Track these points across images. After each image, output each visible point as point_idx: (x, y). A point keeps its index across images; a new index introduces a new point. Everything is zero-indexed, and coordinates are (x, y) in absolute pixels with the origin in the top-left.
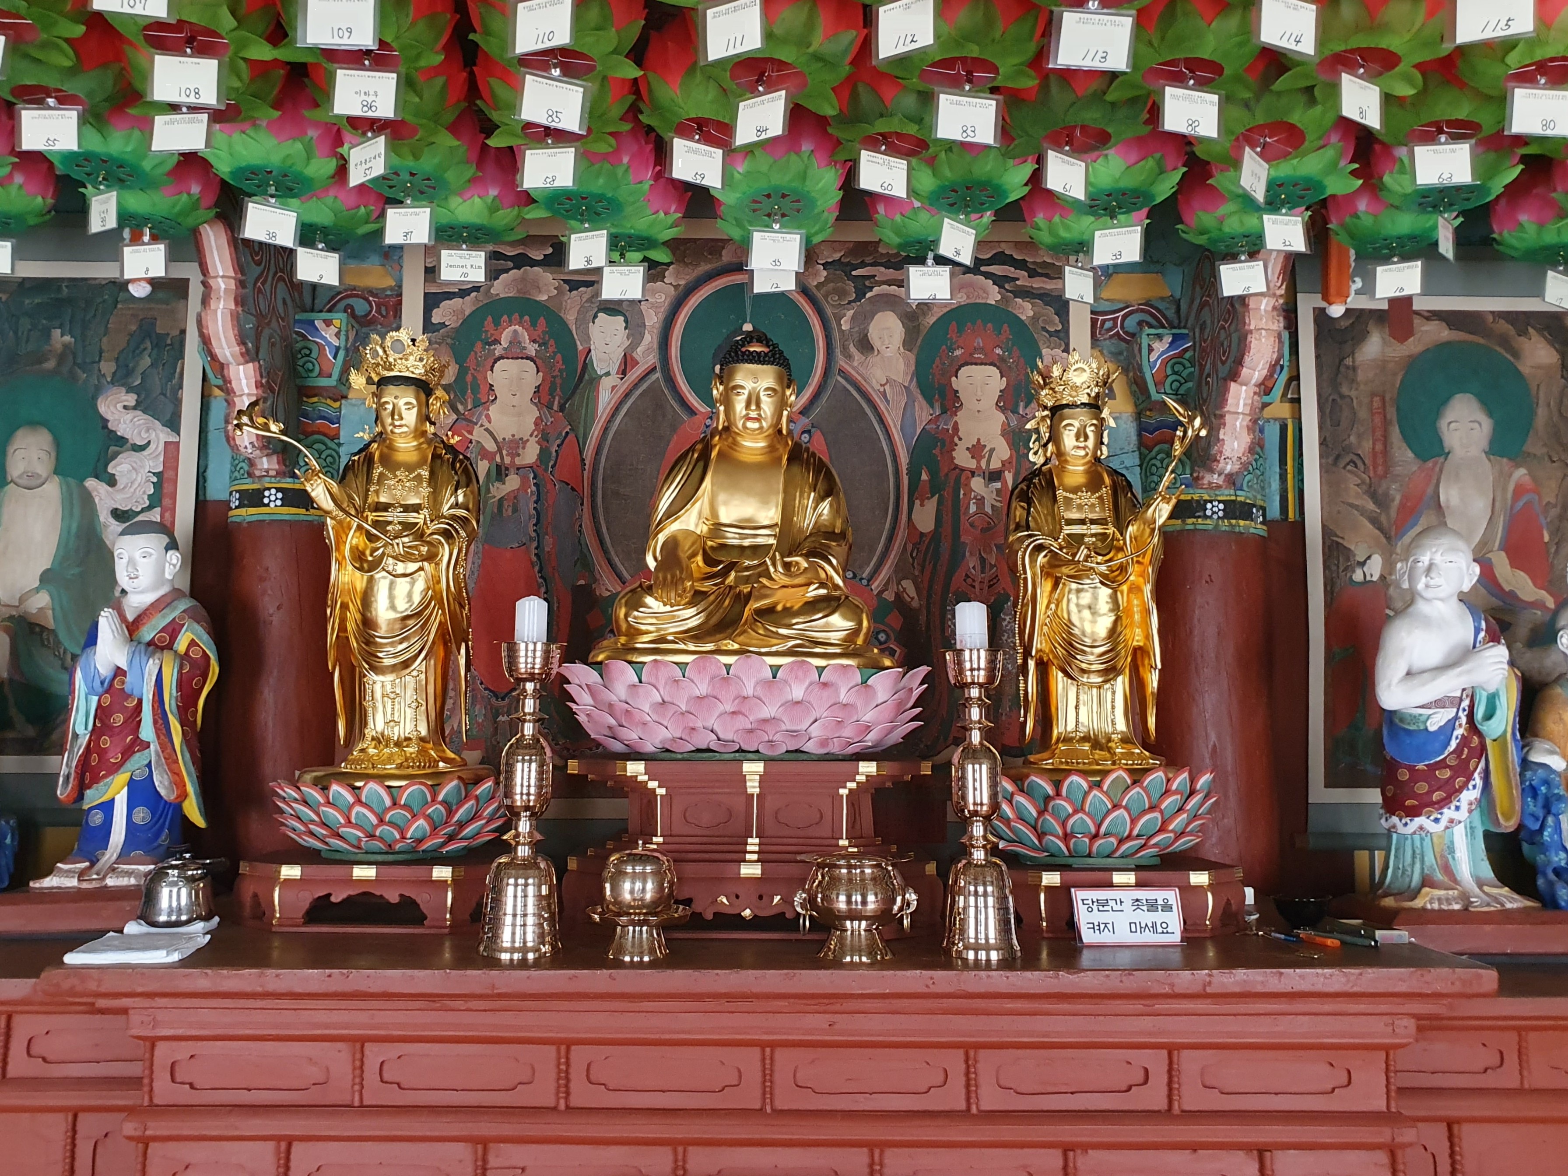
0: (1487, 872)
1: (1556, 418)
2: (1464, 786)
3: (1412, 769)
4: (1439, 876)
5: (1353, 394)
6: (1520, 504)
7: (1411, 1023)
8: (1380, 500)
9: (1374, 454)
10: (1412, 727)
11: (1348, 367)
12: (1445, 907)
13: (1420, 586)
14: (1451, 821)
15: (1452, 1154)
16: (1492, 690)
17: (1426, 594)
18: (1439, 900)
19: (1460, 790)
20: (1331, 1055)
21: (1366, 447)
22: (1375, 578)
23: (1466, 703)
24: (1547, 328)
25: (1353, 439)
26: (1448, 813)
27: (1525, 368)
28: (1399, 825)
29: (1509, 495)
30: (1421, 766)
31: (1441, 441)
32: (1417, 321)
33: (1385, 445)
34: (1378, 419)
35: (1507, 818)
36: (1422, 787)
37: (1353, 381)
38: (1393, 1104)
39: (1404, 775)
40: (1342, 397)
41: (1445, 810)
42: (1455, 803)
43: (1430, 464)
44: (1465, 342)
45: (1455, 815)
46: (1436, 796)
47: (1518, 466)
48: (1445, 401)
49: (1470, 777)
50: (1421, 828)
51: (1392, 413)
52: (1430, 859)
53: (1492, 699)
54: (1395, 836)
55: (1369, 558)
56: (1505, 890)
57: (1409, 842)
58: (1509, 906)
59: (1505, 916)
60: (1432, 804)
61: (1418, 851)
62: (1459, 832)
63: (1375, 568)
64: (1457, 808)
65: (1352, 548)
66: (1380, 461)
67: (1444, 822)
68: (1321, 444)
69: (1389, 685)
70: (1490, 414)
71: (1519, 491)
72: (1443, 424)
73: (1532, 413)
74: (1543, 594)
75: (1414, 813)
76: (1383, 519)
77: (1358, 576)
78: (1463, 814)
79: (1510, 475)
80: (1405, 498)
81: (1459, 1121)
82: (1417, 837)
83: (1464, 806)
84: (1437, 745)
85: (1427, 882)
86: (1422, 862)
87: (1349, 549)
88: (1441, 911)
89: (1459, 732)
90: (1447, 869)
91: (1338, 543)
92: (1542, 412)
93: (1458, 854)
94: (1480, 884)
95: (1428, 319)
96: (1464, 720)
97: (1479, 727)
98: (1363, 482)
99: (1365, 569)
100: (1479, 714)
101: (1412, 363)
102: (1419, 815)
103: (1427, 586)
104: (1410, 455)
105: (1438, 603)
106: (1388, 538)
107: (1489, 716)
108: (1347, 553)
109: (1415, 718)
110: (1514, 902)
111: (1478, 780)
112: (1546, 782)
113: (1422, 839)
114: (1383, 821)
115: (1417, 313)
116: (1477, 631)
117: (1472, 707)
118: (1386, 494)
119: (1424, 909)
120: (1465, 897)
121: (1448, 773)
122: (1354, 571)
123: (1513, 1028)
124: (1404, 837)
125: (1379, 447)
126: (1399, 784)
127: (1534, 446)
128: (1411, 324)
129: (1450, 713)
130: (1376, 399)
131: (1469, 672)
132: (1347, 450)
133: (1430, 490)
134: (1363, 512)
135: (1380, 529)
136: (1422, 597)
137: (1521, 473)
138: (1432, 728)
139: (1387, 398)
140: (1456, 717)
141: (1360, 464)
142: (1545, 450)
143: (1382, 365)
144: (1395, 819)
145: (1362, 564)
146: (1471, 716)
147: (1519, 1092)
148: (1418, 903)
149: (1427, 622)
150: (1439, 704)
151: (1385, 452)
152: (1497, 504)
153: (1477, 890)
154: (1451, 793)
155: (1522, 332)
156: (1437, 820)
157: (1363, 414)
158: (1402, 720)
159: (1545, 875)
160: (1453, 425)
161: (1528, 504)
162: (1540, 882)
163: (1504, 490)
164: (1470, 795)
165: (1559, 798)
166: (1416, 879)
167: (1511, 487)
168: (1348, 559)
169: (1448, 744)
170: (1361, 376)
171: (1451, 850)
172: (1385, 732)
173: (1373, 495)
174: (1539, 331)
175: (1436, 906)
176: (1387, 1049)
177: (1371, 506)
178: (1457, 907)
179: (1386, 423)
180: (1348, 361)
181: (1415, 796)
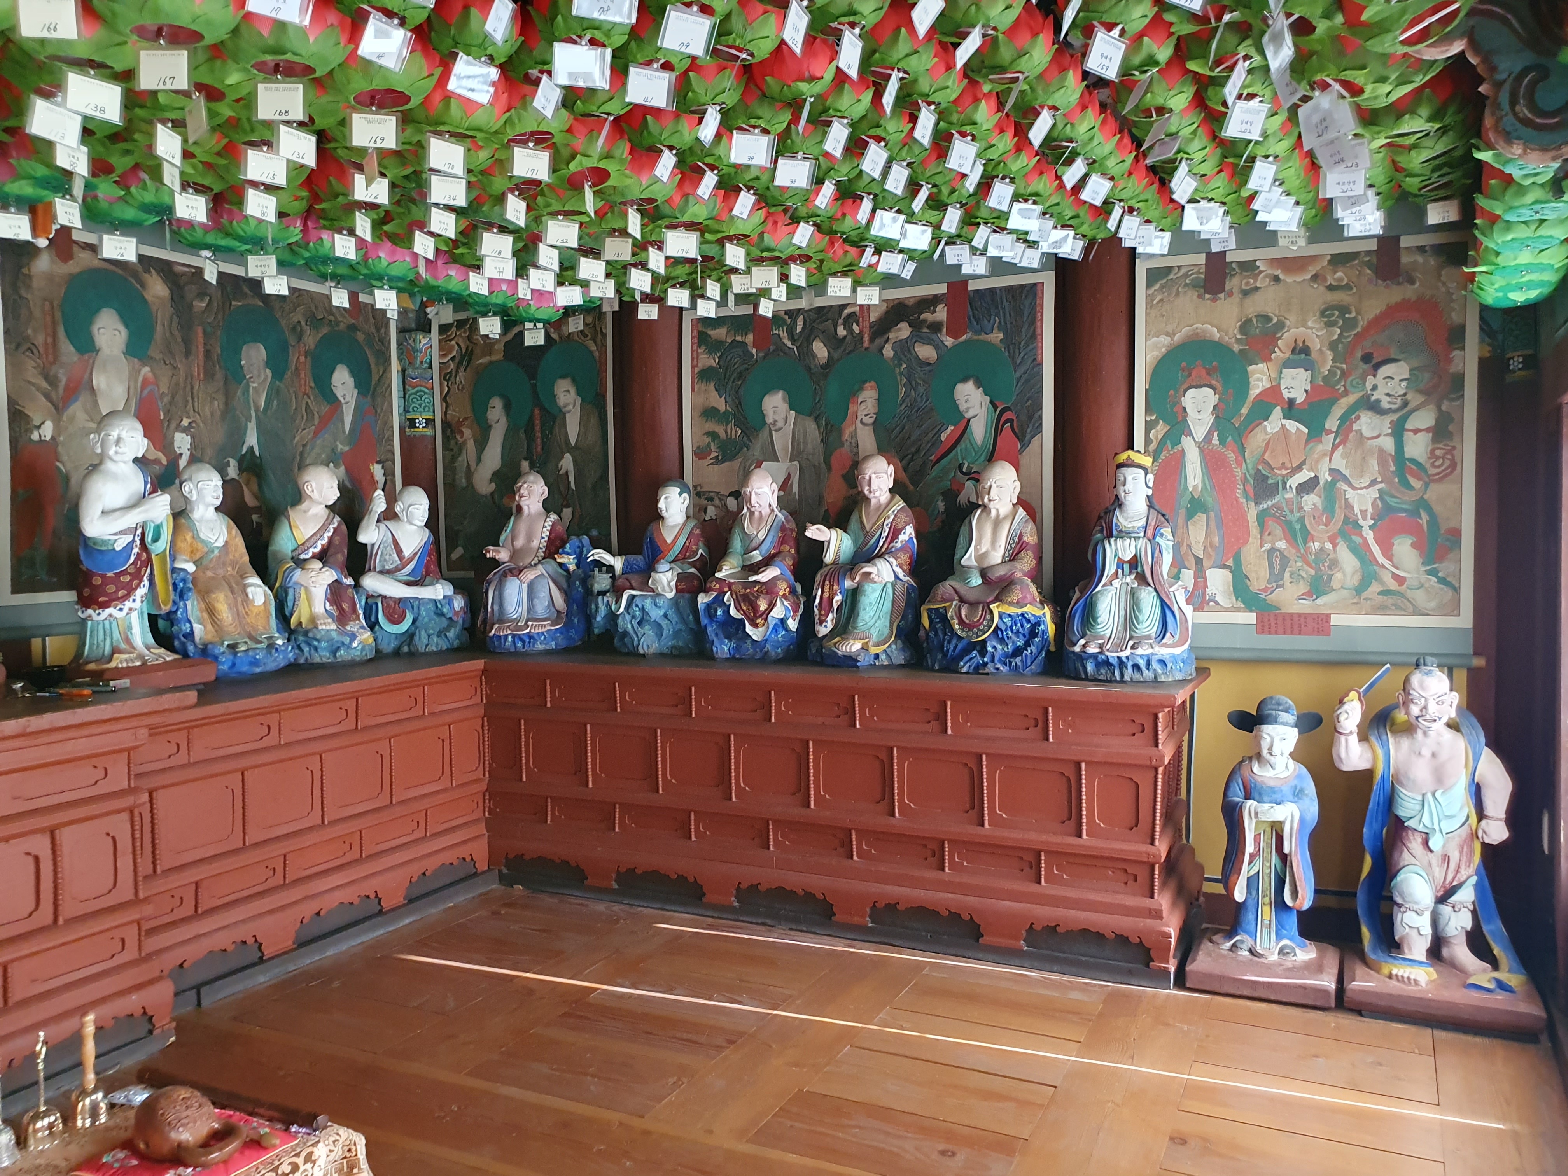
0: (151, 640)
1: (168, 334)
2: (138, 585)
3: (103, 576)
4: (123, 646)
5: (29, 297)
6: (146, 392)
7: (144, 732)
8: (52, 381)
9: (46, 344)
10: (103, 548)
11: (25, 275)
12: (130, 665)
13: (111, 453)
14: (131, 609)
15: (151, 811)
16: (158, 522)
17: (115, 458)
18: (126, 660)
19: (136, 589)
20: (95, 761)
21: (40, 339)
22: (48, 438)
23: (139, 532)
24: (162, 270)
25: (30, 332)
26: (128, 604)
27: (149, 296)
28: (94, 615)
29: (139, 384)
30: (110, 574)
31: (93, 341)
32: (76, 248)
33: (54, 340)
34: (49, 319)
35: (165, 605)
36: (111, 588)
37: (29, 287)
38: (132, 782)
39: (97, 581)
40: (21, 297)
41: (127, 603)
42: (132, 597)
43: (86, 357)
44: (106, 270)
45: (133, 605)
46: (120, 594)
47: (144, 365)
48: (95, 312)
49: (141, 581)
50: (110, 615)
51: (58, 315)
52: (116, 635)
53: (158, 529)
54: (89, 623)
55: (43, 423)
56: (162, 650)
57: (101, 626)
58: (168, 659)
59: (166, 665)
60: (118, 599)
61: (108, 632)
62: (134, 616)
63: (47, 431)
64: (134, 601)
65: (31, 414)
66: (51, 351)
67: (126, 610)
68: (5, 333)
69: (92, 521)
70: (127, 326)
71: (145, 383)
72: (95, 329)
73: (153, 329)
74: (160, 455)
75: (104, 606)
76: (54, 396)
77: (35, 436)
78: (137, 605)
79: (140, 371)
80: (69, 380)
81: (156, 789)
82: (107, 622)
83: (138, 599)
84: (122, 559)
85: (115, 651)
86: (112, 638)
87: (28, 416)
88: (128, 667)
89: (136, 550)
90: (128, 641)
91: (20, 411)
92: (159, 328)
93: (134, 631)
94: (148, 648)
95: (83, 248)
96: (138, 543)
97: (149, 546)
98: (39, 366)
99: (41, 431)
100: (149, 538)
101: (72, 279)
102: (109, 607)
103: (116, 453)
104: (72, 348)
105: (122, 465)
106: (57, 408)
107: (156, 540)
108: (27, 418)
109: (105, 542)
110: (170, 657)
111: (146, 582)
112: (184, 581)
113: (111, 623)
114: (80, 614)
115: (75, 242)
116: (146, 483)
117: (143, 534)
118: (56, 377)
119: (116, 668)
120: (141, 657)
121: (128, 578)
122: (32, 433)
123: (185, 728)
124: (98, 622)
125: (50, 340)
126: (94, 588)
127: (154, 352)
128: (71, 248)
129: (129, 538)
130: (47, 303)
131: (146, 511)
132: (27, 339)
133: (86, 376)
134: (39, 389)
135: (51, 402)
136: (112, 460)
137: (146, 370)
138: (118, 548)
139: (56, 303)
140: (133, 541)
141: (35, 351)
142: (161, 356)
143: (50, 277)
144: (90, 611)
145: (39, 427)
146: (143, 540)
147: (189, 765)
148: (113, 665)
149: (115, 477)
150: (123, 532)
151: (55, 344)
152: (131, 391)
153: (147, 652)
154: (130, 591)
155: (148, 271)
156: (121, 610)
157: (37, 313)
158: (95, 544)
159: (179, 639)
160: (102, 331)
161: (151, 393)
162: (176, 643)
163: (136, 381)
164: (142, 591)
165: (190, 590)
166: (108, 650)
167: (140, 379)
168: (28, 423)
169: (129, 558)
170: (35, 283)
171: (130, 628)
172: (81, 552)
173: (46, 377)
174: (158, 272)
175: (125, 665)
176: (129, 750)
177: (44, 384)
178: (138, 664)
179: (54, 324)
180: (25, 271)
181: (106, 594)
